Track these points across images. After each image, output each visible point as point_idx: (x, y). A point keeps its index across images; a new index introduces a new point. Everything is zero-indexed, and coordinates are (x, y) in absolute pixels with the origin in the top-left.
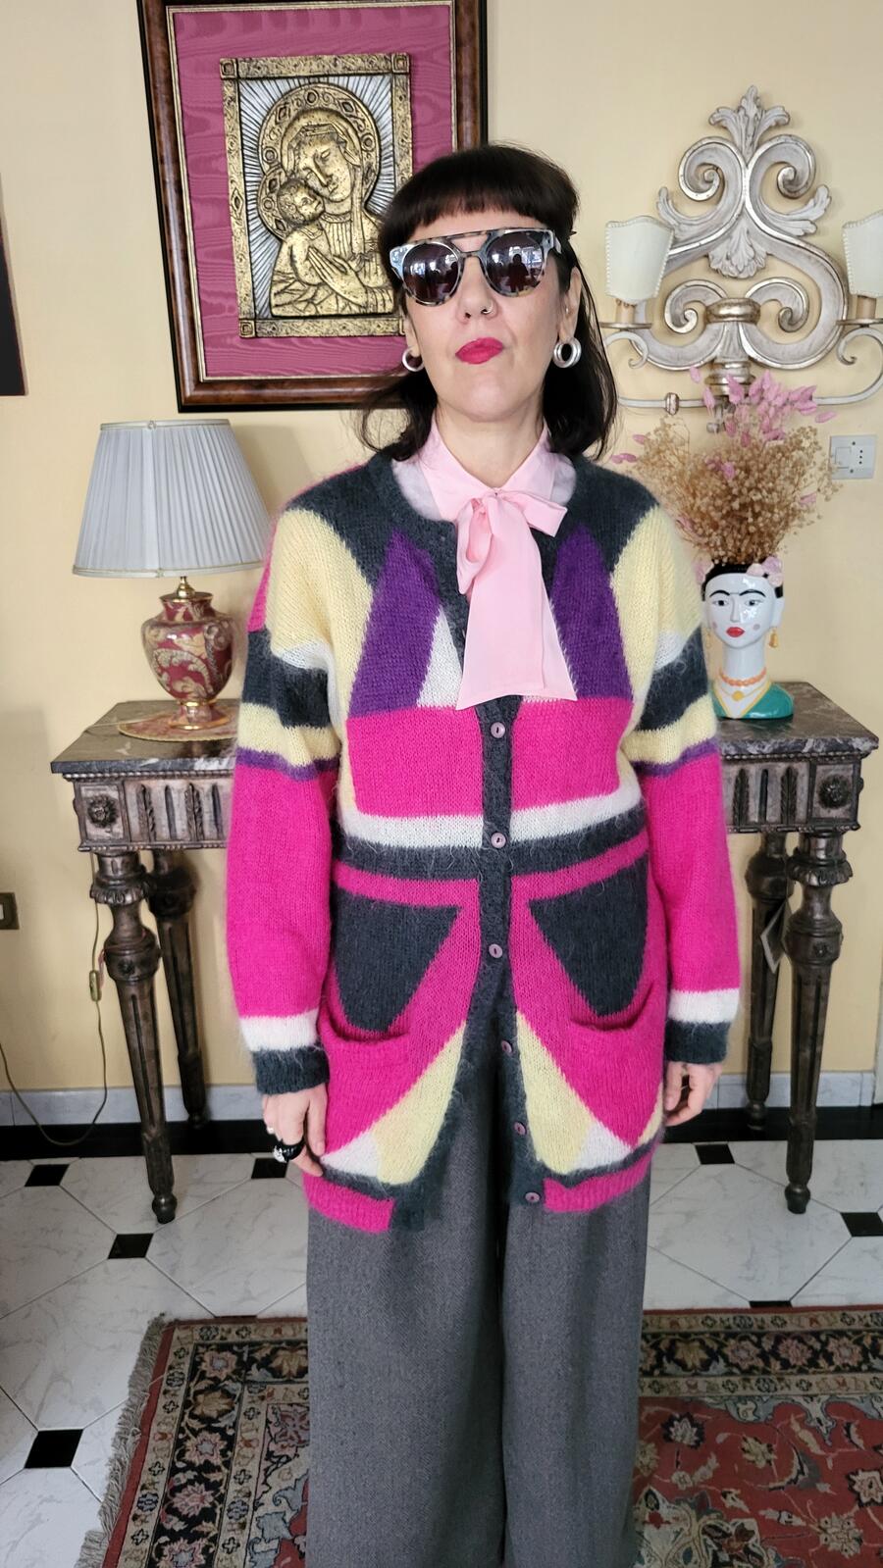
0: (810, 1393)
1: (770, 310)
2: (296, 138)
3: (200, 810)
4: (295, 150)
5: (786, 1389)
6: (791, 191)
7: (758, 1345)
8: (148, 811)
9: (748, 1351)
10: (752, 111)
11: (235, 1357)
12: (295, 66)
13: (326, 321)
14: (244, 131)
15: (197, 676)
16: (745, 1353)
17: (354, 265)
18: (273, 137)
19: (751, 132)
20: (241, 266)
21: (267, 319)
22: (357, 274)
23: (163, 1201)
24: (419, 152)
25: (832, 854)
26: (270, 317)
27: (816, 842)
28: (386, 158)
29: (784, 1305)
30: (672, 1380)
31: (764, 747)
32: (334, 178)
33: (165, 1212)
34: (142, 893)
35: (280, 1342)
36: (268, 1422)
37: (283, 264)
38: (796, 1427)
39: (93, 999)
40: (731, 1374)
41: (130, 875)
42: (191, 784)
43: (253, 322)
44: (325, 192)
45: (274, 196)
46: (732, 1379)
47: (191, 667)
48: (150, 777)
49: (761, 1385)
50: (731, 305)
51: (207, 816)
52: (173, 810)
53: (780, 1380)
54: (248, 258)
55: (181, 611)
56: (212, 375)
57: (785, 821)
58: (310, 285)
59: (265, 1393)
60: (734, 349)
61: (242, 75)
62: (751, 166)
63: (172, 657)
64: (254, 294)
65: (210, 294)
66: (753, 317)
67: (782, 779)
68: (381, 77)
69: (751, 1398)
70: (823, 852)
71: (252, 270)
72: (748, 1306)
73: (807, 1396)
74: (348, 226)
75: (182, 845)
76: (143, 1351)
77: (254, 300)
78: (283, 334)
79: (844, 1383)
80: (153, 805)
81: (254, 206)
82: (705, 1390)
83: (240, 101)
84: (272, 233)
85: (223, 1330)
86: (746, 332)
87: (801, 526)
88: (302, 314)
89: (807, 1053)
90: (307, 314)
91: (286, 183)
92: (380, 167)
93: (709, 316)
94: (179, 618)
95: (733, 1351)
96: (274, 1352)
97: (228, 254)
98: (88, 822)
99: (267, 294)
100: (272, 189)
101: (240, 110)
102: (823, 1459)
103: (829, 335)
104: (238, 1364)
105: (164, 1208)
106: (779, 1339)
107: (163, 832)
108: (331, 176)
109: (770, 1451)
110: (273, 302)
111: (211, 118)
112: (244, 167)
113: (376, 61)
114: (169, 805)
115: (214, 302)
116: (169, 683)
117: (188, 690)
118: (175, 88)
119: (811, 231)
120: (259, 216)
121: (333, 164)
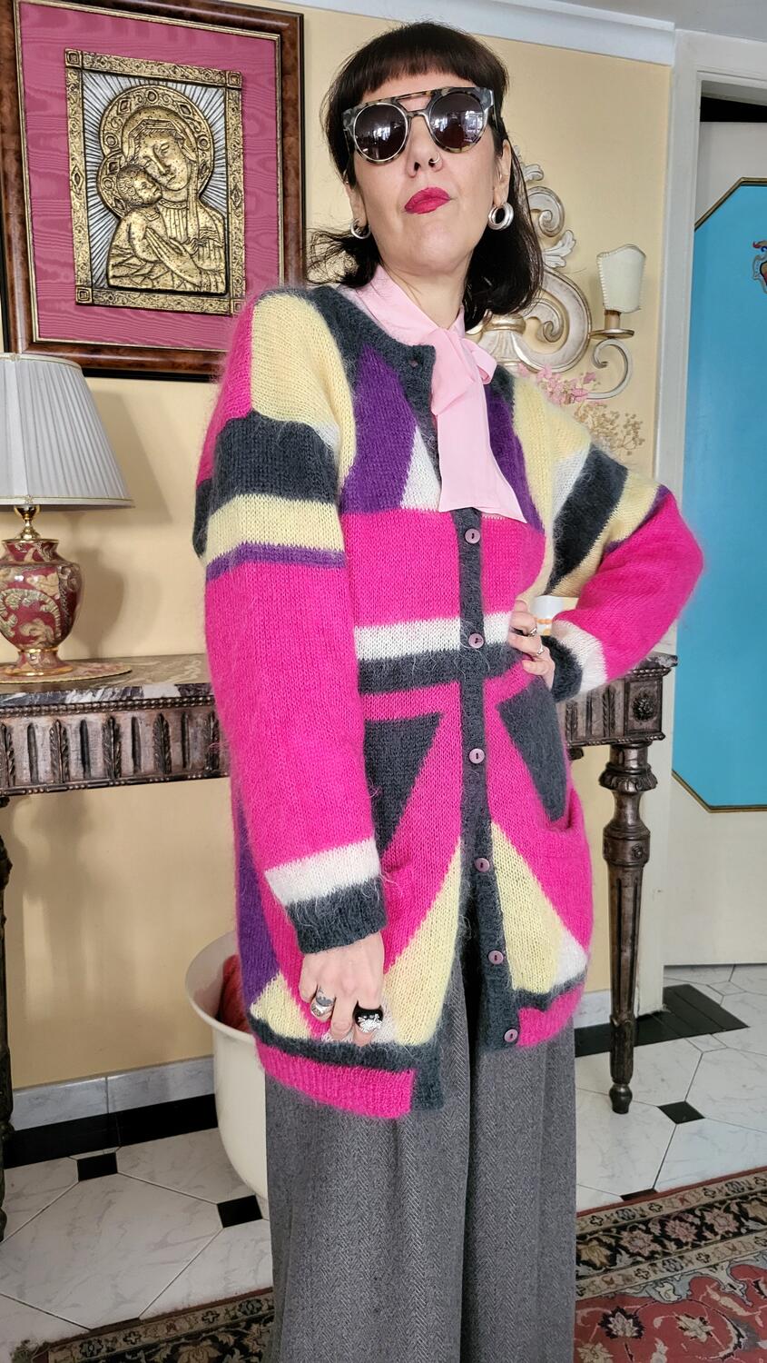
0: (712, 1263)
1: (531, 325)
2: (137, 129)
3: (67, 748)
4: (135, 139)
5: (690, 1265)
6: (548, 232)
7: (648, 1231)
8: (8, 753)
9: (643, 1239)
12: (138, 67)
13: (161, 296)
14: (85, 117)
15: (47, 618)
16: (642, 1242)
17: (189, 248)
18: (115, 126)
20: (78, 236)
21: (102, 288)
22: (191, 255)
24: (248, 156)
25: (642, 763)
26: (106, 286)
27: (630, 753)
28: (219, 159)
29: (649, 1194)
30: (588, 1280)
32: (172, 169)
35: (178, 1339)
37: (122, 241)
38: (716, 1296)
40: (638, 1263)
42: (58, 721)
43: (90, 290)
44: (164, 180)
45: (114, 178)
46: (641, 1266)
47: (43, 608)
48: (13, 714)
49: (667, 1266)
51: (74, 755)
52: (36, 751)
53: (682, 1258)
54: (86, 230)
56: (44, 337)
57: (607, 734)
58: (147, 261)
60: (510, 352)
61: (86, 66)
63: (23, 597)
64: (92, 265)
65: (46, 261)
66: (521, 328)
67: (604, 697)
68: (215, 90)
69: (665, 1280)
70: (635, 762)
71: (90, 242)
72: (621, 1200)
73: (711, 1266)
74: (184, 213)
77: (91, 270)
78: (119, 303)
79: (734, 1249)
80: (14, 746)
81: (94, 184)
82: (622, 1283)
83: (83, 90)
84: (110, 210)
85: (107, 1341)
86: (517, 339)
88: (139, 287)
89: (628, 953)
90: (144, 287)
91: (125, 168)
92: (214, 167)
93: (488, 324)
94: (28, 558)
95: (629, 1242)
96: (175, 1350)
97: (67, 225)
99: (104, 266)
100: (112, 171)
101: (83, 98)
102: (752, 1317)
103: (575, 351)
106: (663, 1222)
108: (169, 166)
109: (705, 1323)
110: (111, 274)
111: (55, 101)
112: (85, 149)
113: (211, 75)
114: (31, 745)
115: (50, 269)
116: (15, 629)
117: (37, 633)
118: (19, 68)
119: (563, 265)
120: (99, 194)
121: (171, 157)
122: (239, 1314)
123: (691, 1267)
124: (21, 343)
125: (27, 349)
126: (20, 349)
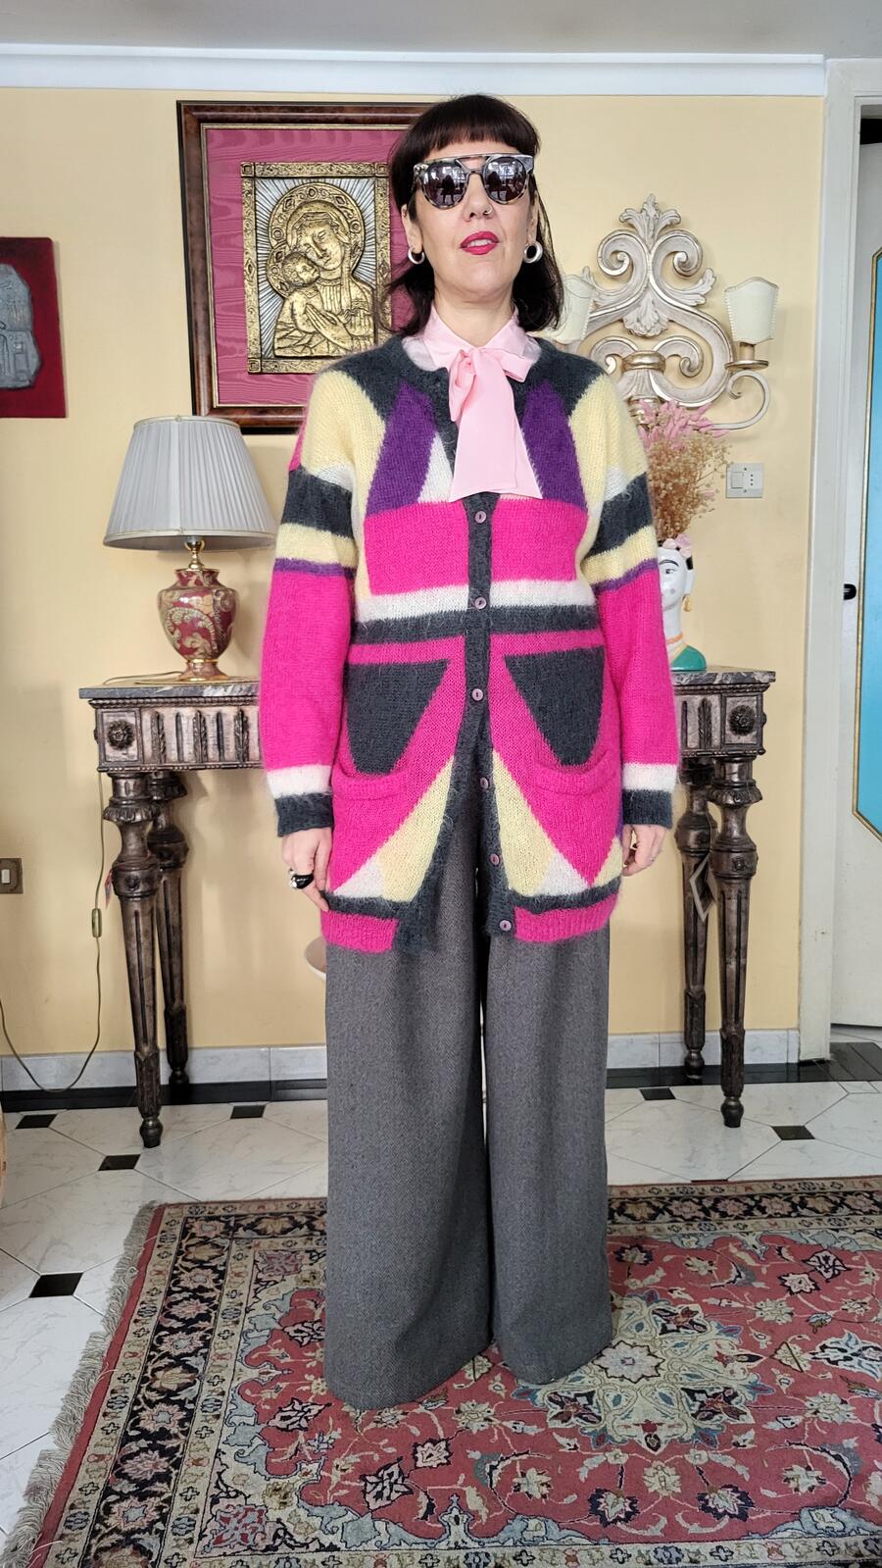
0: (746, 1230)
1: (673, 363)
2: (299, 222)
3: (205, 734)
4: (297, 230)
6: (685, 272)
7: (700, 1203)
8: (161, 736)
10: (652, 213)
11: (223, 1224)
12: (300, 169)
13: (319, 361)
14: (257, 216)
15: (204, 632)
16: (690, 1209)
17: (342, 319)
18: (281, 221)
19: (652, 228)
20: (251, 317)
22: (344, 325)
23: (151, 1123)
24: (395, 235)
25: (744, 777)
27: (731, 768)
29: (725, 1181)
30: (623, 1226)
31: (682, 679)
32: (328, 252)
33: (151, 1138)
34: (150, 813)
35: (264, 1214)
36: (255, 1262)
37: (286, 317)
38: (733, 1250)
39: (94, 936)
40: (676, 1221)
41: (140, 797)
42: (199, 711)
43: (259, 361)
44: (321, 262)
45: (280, 265)
46: (676, 1224)
47: (200, 624)
48: (164, 704)
49: (702, 1227)
50: (642, 356)
51: (212, 741)
52: (182, 736)
53: (719, 1224)
54: (257, 311)
55: (194, 578)
56: (221, 403)
57: (703, 746)
58: (307, 333)
59: (252, 1244)
60: (646, 389)
61: (258, 174)
62: (653, 251)
63: (184, 614)
64: (261, 340)
65: (224, 339)
66: (660, 367)
67: (699, 709)
68: (366, 180)
69: (694, 1235)
70: (736, 775)
71: (260, 321)
72: (690, 1182)
73: (743, 1232)
74: (338, 289)
75: (188, 766)
76: (137, 1223)
77: (261, 344)
78: (283, 370)
79: (776, 1224)
80: (165, 730)
81: (264, 272)
82: (651, 1231)
83: (255, 194)
84: (277, 293)
85: (210, 1208)
86: (655, 377)
87: (704, 511)
88: (300, 355)
89: (733, 966)
90: (304, 355)
91: (290, 255)
92: (365, 246)
93: (626, 366)
94: (191, 584)
95: (677, 1208)
96: (259, 1220)
97: (241, 308)
98: (107, 745)
99: (271, 340)
100: (278, 259)
101: (256, 201)
102: (759, 1269)
103: (721, 381)
104: (225, 1228)
105: (151, 1132)
106: (717, 1200)
107: (173, 755)
108: (325, 250)
109: (711, 1264)
110: (276, 346)
111: (233, 207)
112: (257, 243)
113: (363, 168)
114: (178, 730)
115: (227, 345)
116: (180, 641)
117: (196, 645)
118: (205, 183)
119: (703, 302)
120: (267, 280)
121: (327, 242)
122: (318, 1207)
123: (725, 1230)
124: (204, 409)
125: (208, 414)
126: (203, 414)
